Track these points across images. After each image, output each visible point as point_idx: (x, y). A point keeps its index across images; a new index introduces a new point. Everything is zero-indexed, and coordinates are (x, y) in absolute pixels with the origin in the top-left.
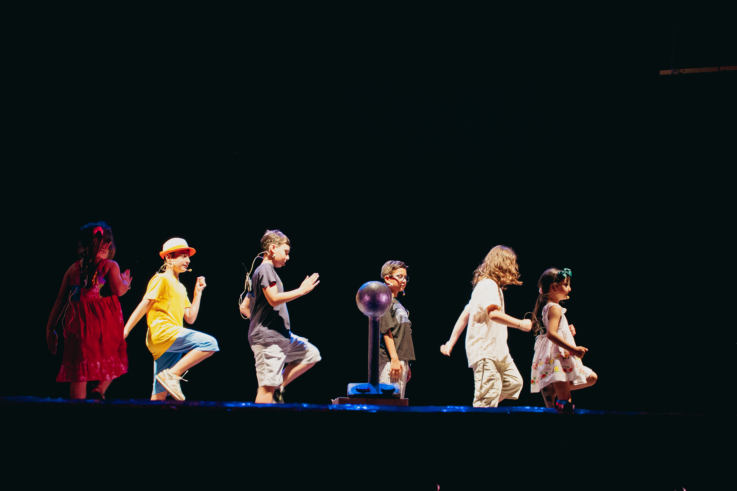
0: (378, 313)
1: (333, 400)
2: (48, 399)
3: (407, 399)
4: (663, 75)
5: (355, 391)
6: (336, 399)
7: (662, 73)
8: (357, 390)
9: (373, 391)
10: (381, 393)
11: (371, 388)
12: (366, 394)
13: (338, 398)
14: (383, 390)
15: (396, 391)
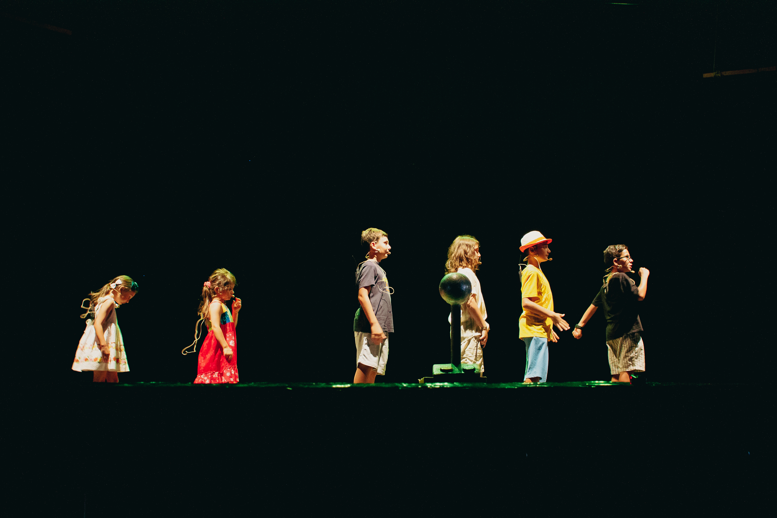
0: (460, 301)
1: (419, 380)
2: (179, 384)
3: (485, 377)
4: (707, 78)
5: (440, 371)
6: (422, 379)
7: (706, 75)
8: (441, 370)
9: (456, 371)
10: (463, 372)
11: (453, 369)
12: (449, 374)
13: (424, 378)
14: (464, 370)
15: (476, 370)
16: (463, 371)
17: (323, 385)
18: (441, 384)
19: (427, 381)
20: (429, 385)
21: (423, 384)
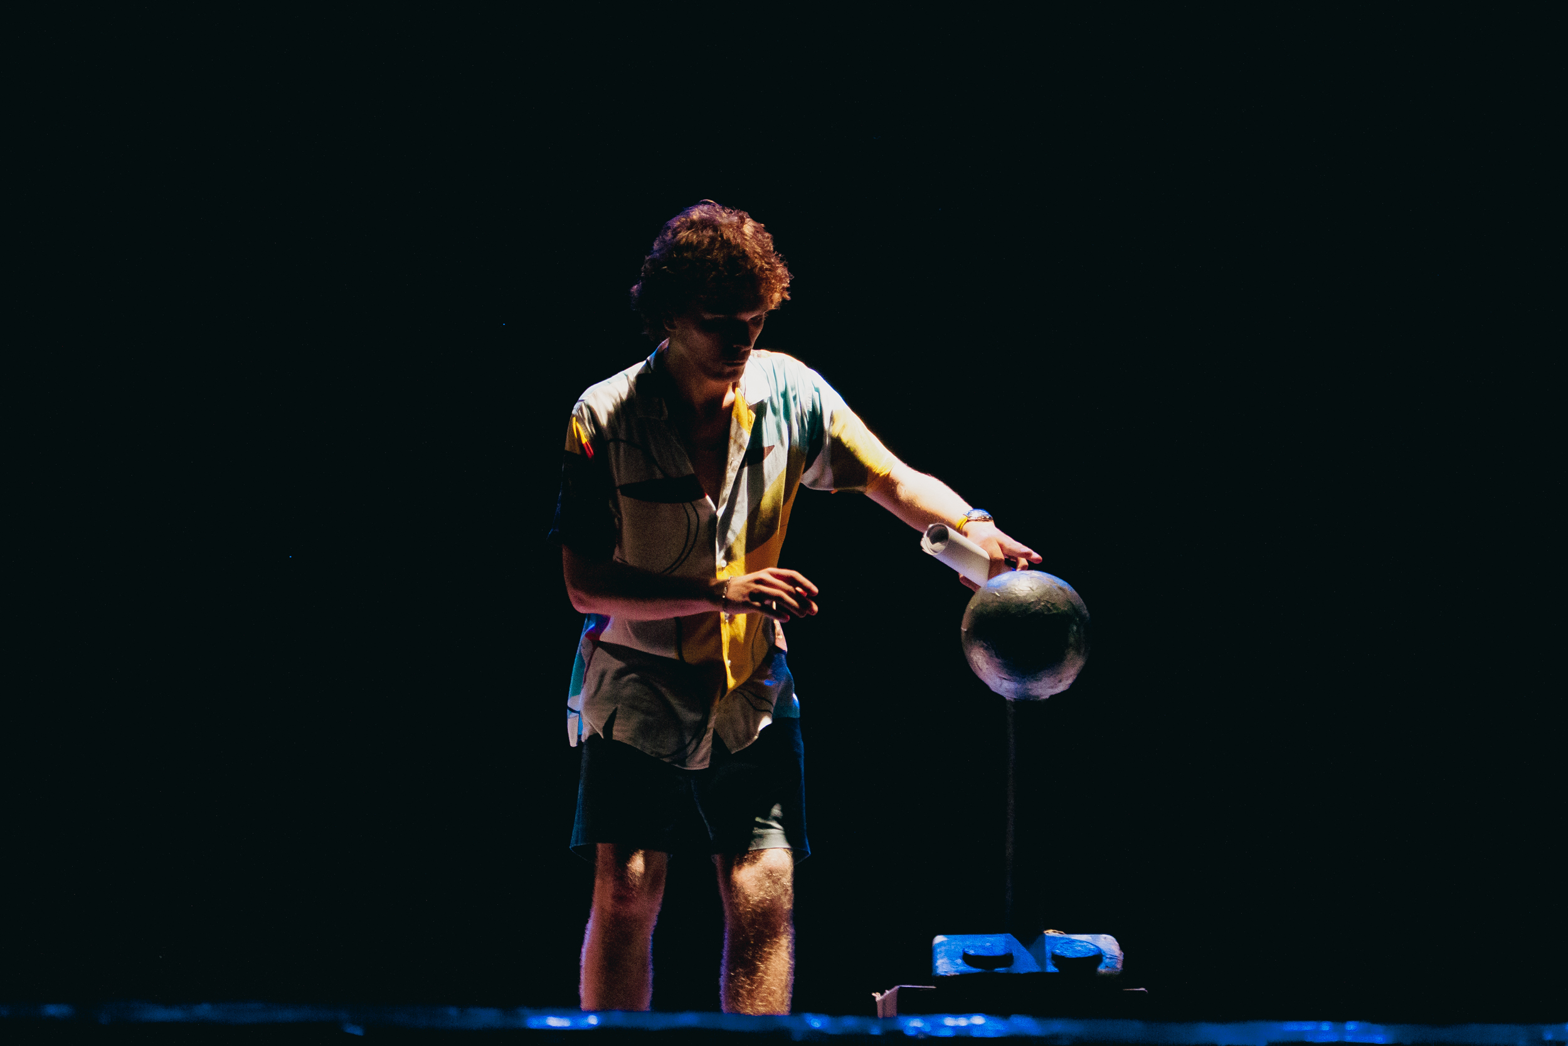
1: (878, 997)
5: (959, 961)
6: (887, 992)
8: (967, 958)
9: (1025, 963)
10: (1051, 969)
11: (1015, 954)
12: (997, 974)
13: (897, 987)
14: (1058, 960)
15: (1107, 961)
16: (1055, 965)
17: (486, 1017)
18: (962, 1022)
19: (908, 1005)
20: (915, 1024)
21: (891, 1018)
